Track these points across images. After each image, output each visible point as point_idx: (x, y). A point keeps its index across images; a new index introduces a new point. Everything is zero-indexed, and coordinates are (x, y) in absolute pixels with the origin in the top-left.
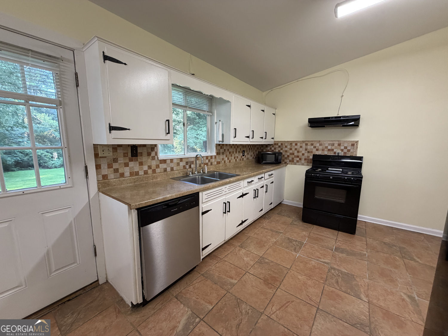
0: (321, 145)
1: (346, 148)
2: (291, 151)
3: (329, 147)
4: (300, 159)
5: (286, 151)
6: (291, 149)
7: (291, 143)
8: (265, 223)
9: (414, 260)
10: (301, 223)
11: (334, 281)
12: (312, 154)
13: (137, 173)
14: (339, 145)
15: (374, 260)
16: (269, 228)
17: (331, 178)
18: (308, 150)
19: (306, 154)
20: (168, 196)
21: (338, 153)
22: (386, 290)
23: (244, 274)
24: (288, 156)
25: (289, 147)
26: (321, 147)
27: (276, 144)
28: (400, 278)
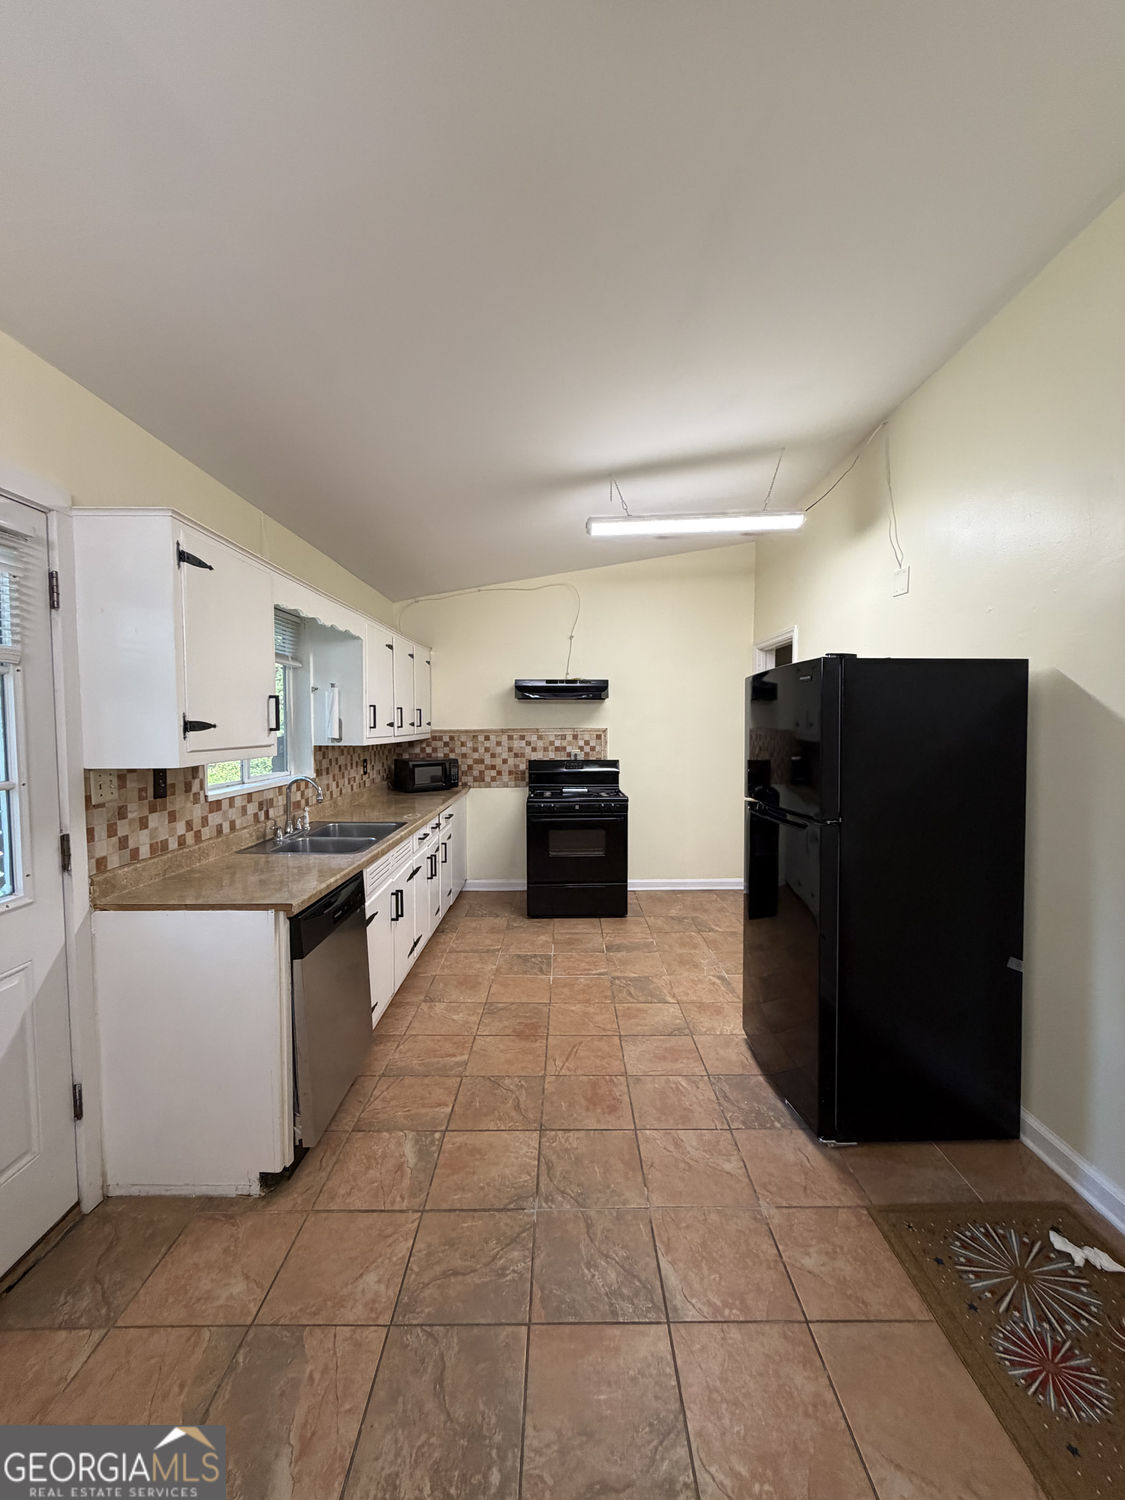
0: (540, 738)
1: (587, 743)
2: (476, 756)
3: (558, 743)
4: (499, 773)
5: (464, 756)
6: (475, 750)
7: (474, 735)
8: (451, 940)
9: (711, 930)
10: (527, 922)
11: (625, 994)
12: (524, 760)
13: (164, 845)
14: (575, 737)
15: (667, 947)
16: (467, 948)
17: (577, 807)
18: (515, 751)
19: (511, 761)
20: (332, 880)
21: (576, 755)
22: (693, 980)
23: (472, 1040)
24: (470, 768)
25: (470, 744)
26: (540, 744)
27: (436, 737)
28: (704, 959)
